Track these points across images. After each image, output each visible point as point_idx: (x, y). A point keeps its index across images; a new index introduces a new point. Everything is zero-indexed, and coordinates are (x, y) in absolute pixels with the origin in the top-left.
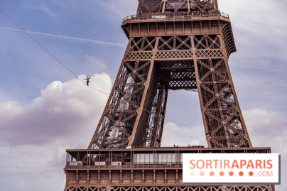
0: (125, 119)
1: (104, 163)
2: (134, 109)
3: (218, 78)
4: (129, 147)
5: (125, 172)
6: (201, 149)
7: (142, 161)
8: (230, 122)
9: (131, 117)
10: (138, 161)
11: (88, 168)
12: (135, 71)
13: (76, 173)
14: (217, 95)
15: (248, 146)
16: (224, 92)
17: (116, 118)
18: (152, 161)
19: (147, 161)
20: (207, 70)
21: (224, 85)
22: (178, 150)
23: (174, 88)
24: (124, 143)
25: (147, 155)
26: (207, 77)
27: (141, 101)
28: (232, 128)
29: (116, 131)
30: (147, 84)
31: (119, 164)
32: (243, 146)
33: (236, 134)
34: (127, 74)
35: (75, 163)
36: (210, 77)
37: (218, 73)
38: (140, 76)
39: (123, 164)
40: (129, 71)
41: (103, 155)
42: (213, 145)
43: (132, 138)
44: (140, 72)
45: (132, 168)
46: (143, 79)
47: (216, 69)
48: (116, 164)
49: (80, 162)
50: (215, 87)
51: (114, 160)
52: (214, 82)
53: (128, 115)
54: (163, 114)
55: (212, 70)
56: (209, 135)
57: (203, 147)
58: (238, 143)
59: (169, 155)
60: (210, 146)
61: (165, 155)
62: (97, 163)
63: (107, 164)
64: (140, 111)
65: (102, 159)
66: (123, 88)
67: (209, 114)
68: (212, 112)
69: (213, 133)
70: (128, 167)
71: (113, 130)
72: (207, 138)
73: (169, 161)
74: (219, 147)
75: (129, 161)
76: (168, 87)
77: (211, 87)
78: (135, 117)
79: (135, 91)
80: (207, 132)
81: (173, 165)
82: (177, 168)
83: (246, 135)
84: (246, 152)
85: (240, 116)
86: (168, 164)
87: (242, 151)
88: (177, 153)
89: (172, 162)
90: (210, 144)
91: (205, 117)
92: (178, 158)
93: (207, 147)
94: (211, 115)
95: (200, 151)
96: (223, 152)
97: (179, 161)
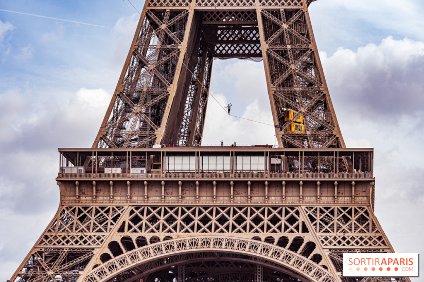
0: (150, 103)
1: (119, 170)
2: (163, 86)
3: (294, 40)
4: (157, 146)
5: (152, 184)
6: (269, 150)
7: (178, 167)
8: (311, 109)
9: (159, 98)
10: (171, 167)
11: (94, 177)
12: (164, 26)
13: (75, 186)
14: (293, 67)
15: (338, 146)
16: (303, 63)
17: (136, 101)
18: (193, 167)
19: (186, 167)
20: (277, 27)
21: (303, 51)
22: (234, 150)
23: (222, 56)
24: (148, 140)
25: (186, 159)
26: (277, 38)
27: (173, 74)
29: (135, 121)
30: (183, 47)
31: (142, 171)
32: (331, 146)
33: (321, 128)
34: (151, 31)
35: (72, 169)
36: (281, 37)
37: (295, 32)
38: (171, 34)
39: (148, 172)
40: (154, 26)
41: (118, 158)
42: (287, 144)
43: (161, 132)
44: (172, 28)
45: (163, 178)
46: (176, 40)
47: (291, 26)
48: (137, 173)
49: (82, 168)
50: (290, 54)
51: (134, 166)
52: (289, 46)
53: (153, 96)
54: (205, 96)
55: (285, 26)
56: (279, 129)
57: (271, 147)
58: (323, 141)
59: (220, 158)
60: (282, 146)
61: (213, 158)
62: (107, 170)
63: (124, 171)
64: (172, 90)
65: (116, 164)
66: (145, 53)
67: (281, 97)
68: (284, 93)
70: (156, 177)
71: (131, 120)
72: (277, 134)
73: (220, 167)
74: (296, 147)
75: (157, 167)
76: (213, 55)
77: (283, 53)
78: (165, 100)
79: (164, 59)
80: (277, 124)
81: (226, 174)
82: (232, 178)
83: (336, 129)
84: (336, 155)
85: (328, 100)
86: (218, 172)
87: (331, 154)
88: (232, 155)
89: (225, 168)
90: (281, 143)
91: (273, 100)
92: (233, 163)
93: (277, 147)
94: (283, 99)
95: (267, 152)
96: (301, 155)
97: (235, 168)
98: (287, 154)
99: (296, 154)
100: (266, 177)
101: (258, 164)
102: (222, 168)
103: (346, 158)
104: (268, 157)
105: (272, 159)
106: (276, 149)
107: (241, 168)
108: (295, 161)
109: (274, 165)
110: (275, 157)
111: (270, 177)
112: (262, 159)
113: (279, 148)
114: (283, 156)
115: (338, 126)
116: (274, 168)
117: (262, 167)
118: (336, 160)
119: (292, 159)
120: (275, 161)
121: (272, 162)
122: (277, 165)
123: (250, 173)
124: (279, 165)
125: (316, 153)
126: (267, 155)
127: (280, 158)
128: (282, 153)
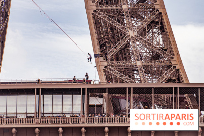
6: (86, 86)
15: (179, 80)
22: (40, 87)
28: (148, 44)
32: (170, 81)
33: (156, 57)
42: (109, 79)
56: (101, 59)
57: (90, 82)
58: (158, 74)
59: (22, 98)
60: (104, 81)
61: (12, 98)
67: (103, 17)
68: (107, 12)
69: (111, 54)
73: (22, 110)
74: (122, 82)
80: (98, 52)
81: (30, 119)
82: (37, 124)
83: (175, 58)
84: (176, 92)
85: (165, 21)
86: (19, 116)
87: (169, 91)
88: (38, 93)
89: (29, 111)
90: (103, 76)
91: (92, 21)
92: (40, 104)
93: (97, 82)
94: (106, 19)
95: (84, 89)
96: (130, 92)
97: (41, 110)
98: (111, 91)
99: (123, 91)
100: (83, 123)
101: (72, 105)
102: (24, 111)
103: (190, 96)
104: (86, 96)
105: (90, 98)
106: (96, 84)
107: (50, 111)
108: (122, 101)
109: (93, 106)
110: (95, 96)
111: (89, 122)
112: (78, 98)
113: (100, 84)
114: (105, 94)
115: (178, 54)
116: (94, 110)
117: (78, 109)
118: (176, 98)
119: (118, 98)
120: (95, 101)
121: (91, 103)
122: (99, 106)
123: (62, 117)
124: (100, 106)
125: (148, 90)
126: (84, 93)
127: (101, 96)
128: (104, 90)
